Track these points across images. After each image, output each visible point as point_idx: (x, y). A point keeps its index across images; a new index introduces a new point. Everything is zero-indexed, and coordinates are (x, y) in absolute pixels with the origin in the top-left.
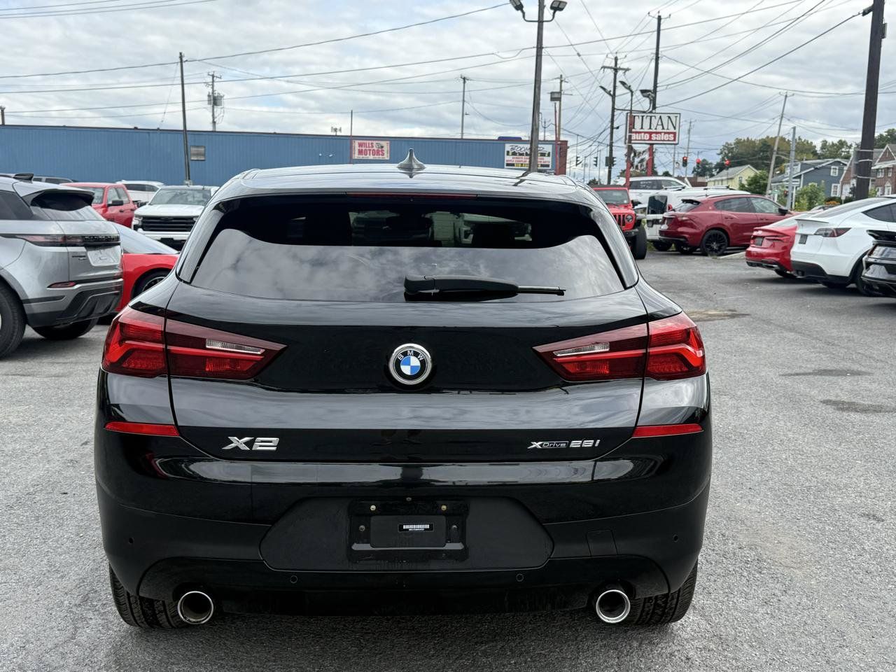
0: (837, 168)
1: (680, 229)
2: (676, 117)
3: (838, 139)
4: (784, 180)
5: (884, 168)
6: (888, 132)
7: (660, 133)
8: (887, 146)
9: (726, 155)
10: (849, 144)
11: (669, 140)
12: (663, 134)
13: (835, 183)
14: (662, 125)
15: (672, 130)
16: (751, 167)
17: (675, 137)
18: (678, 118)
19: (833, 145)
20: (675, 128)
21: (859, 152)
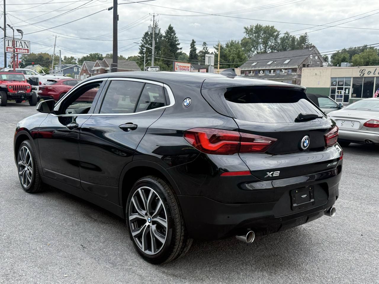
0: (76, 68)
1: (49, 93)
2: (28, 42)
3: (71, 56)
4: (55, 72)
5: (97, 70)
6: (90, 55)
7: (21, 49)
8: (97, 61)
9: (23, 59)
10: (75, 58)
11: (25, 53)
12: (22, 50)
13: (76, 74)
14: (22, 45)
15: (26, 48)
16: (39, 65)
17: (28, 51)
18: (29, 43)
19: (69, 58)
20: (28, 47)
21: (112, 64)
